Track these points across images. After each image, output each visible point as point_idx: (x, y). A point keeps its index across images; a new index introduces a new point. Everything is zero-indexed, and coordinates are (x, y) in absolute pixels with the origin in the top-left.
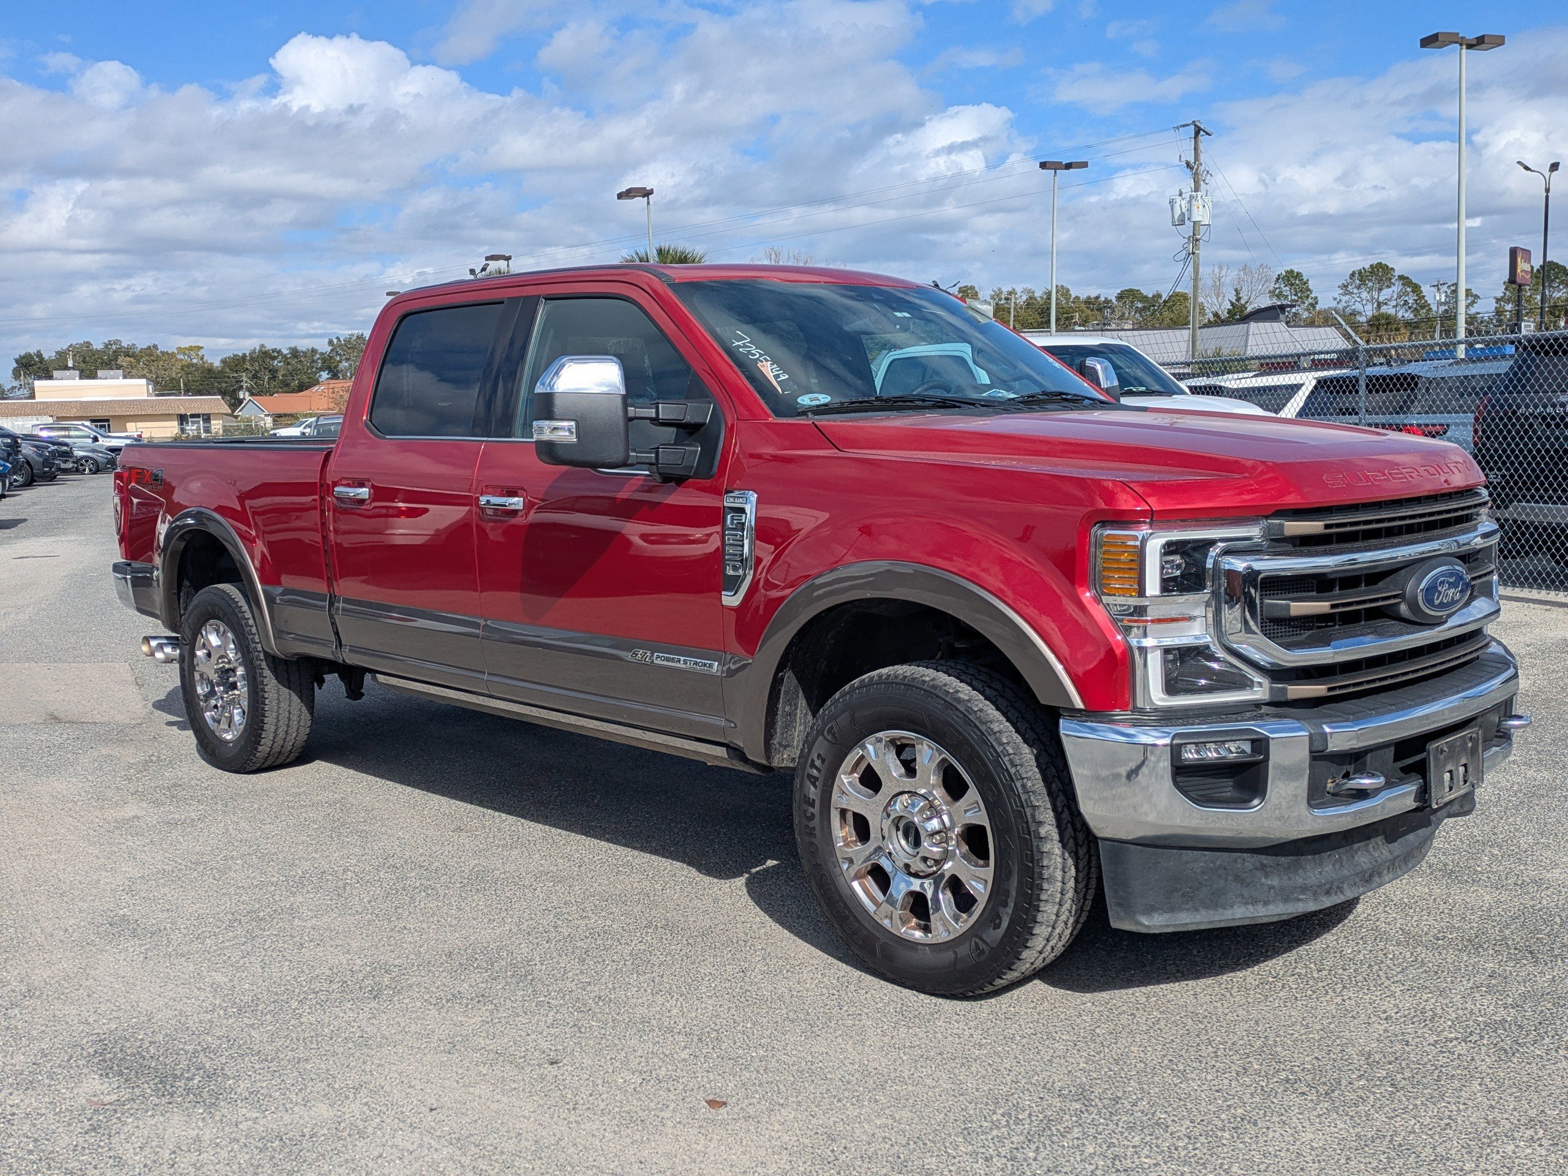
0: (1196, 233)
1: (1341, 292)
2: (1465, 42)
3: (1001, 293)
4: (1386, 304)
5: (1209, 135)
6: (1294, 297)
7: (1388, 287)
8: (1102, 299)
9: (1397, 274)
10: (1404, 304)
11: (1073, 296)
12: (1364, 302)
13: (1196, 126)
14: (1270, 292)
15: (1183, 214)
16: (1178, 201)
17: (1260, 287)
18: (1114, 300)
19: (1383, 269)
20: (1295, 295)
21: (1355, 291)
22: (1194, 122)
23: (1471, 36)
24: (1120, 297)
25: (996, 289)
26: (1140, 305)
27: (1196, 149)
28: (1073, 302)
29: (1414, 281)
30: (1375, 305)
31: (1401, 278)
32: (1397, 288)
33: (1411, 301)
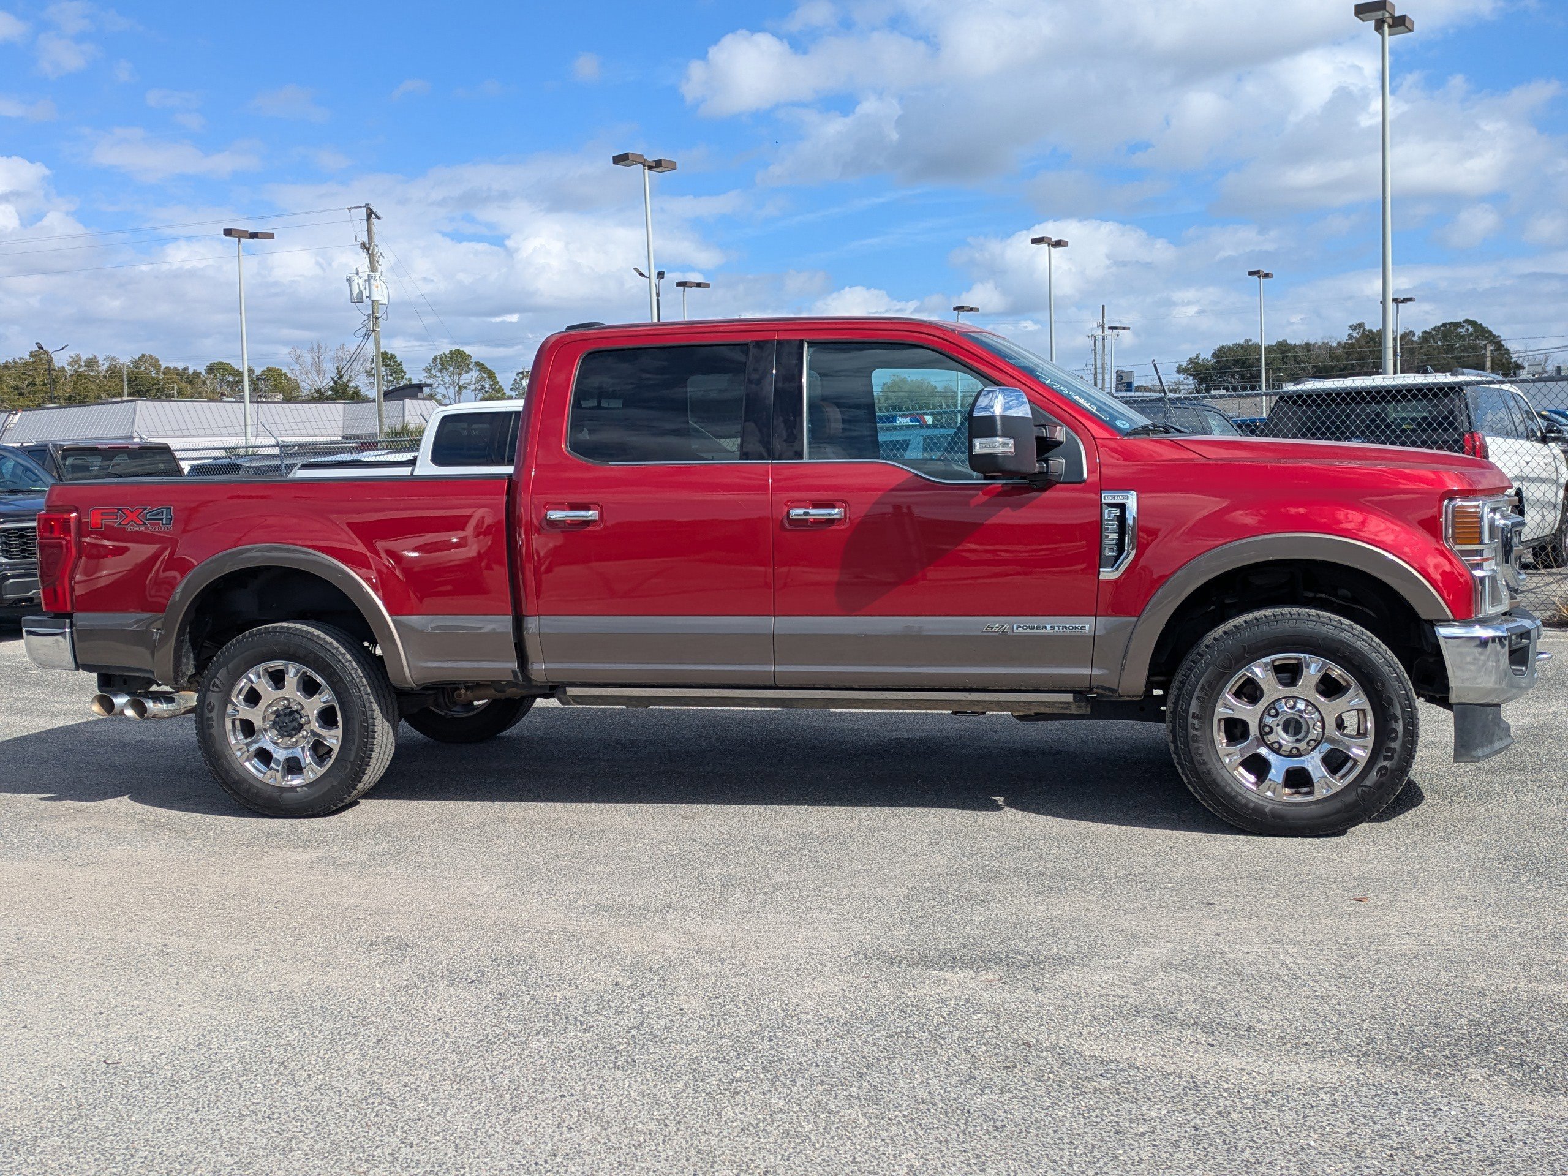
0: (375, 311)
1: (426, 375)
2: (647, 164)
3: (80, 359)
4: (465, 388)
5: (379, 219)
6: (389, 378)
7: (467, 372)
8: (191, 371)
9: (473, 360)
10: (481, 389)
11: (163, 367)
12: (447, 385)
13: (369, 209)
14: (367, 372)
15: (361, 292)
16: (356, 279)
17: (359, 366)
18: (203, 373)
19: (461, 355)
20: (391, 375)
21: (438, 374)
22: (367, 205)
23: (651, 159)
24: (210, 369)
25: (74, 356)
26: (231, 379)
27: (369, 231)
28: (164, 373)
29: (489, 368)
30: (457, 388)
31: (477, 364)
32: (474, 374)
33: (487, 386)
